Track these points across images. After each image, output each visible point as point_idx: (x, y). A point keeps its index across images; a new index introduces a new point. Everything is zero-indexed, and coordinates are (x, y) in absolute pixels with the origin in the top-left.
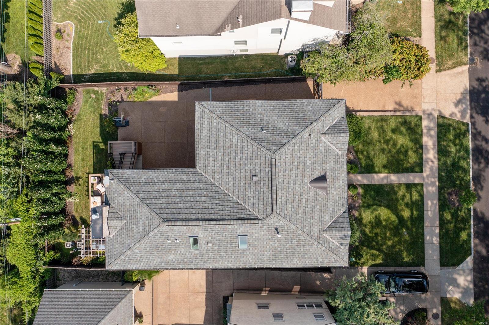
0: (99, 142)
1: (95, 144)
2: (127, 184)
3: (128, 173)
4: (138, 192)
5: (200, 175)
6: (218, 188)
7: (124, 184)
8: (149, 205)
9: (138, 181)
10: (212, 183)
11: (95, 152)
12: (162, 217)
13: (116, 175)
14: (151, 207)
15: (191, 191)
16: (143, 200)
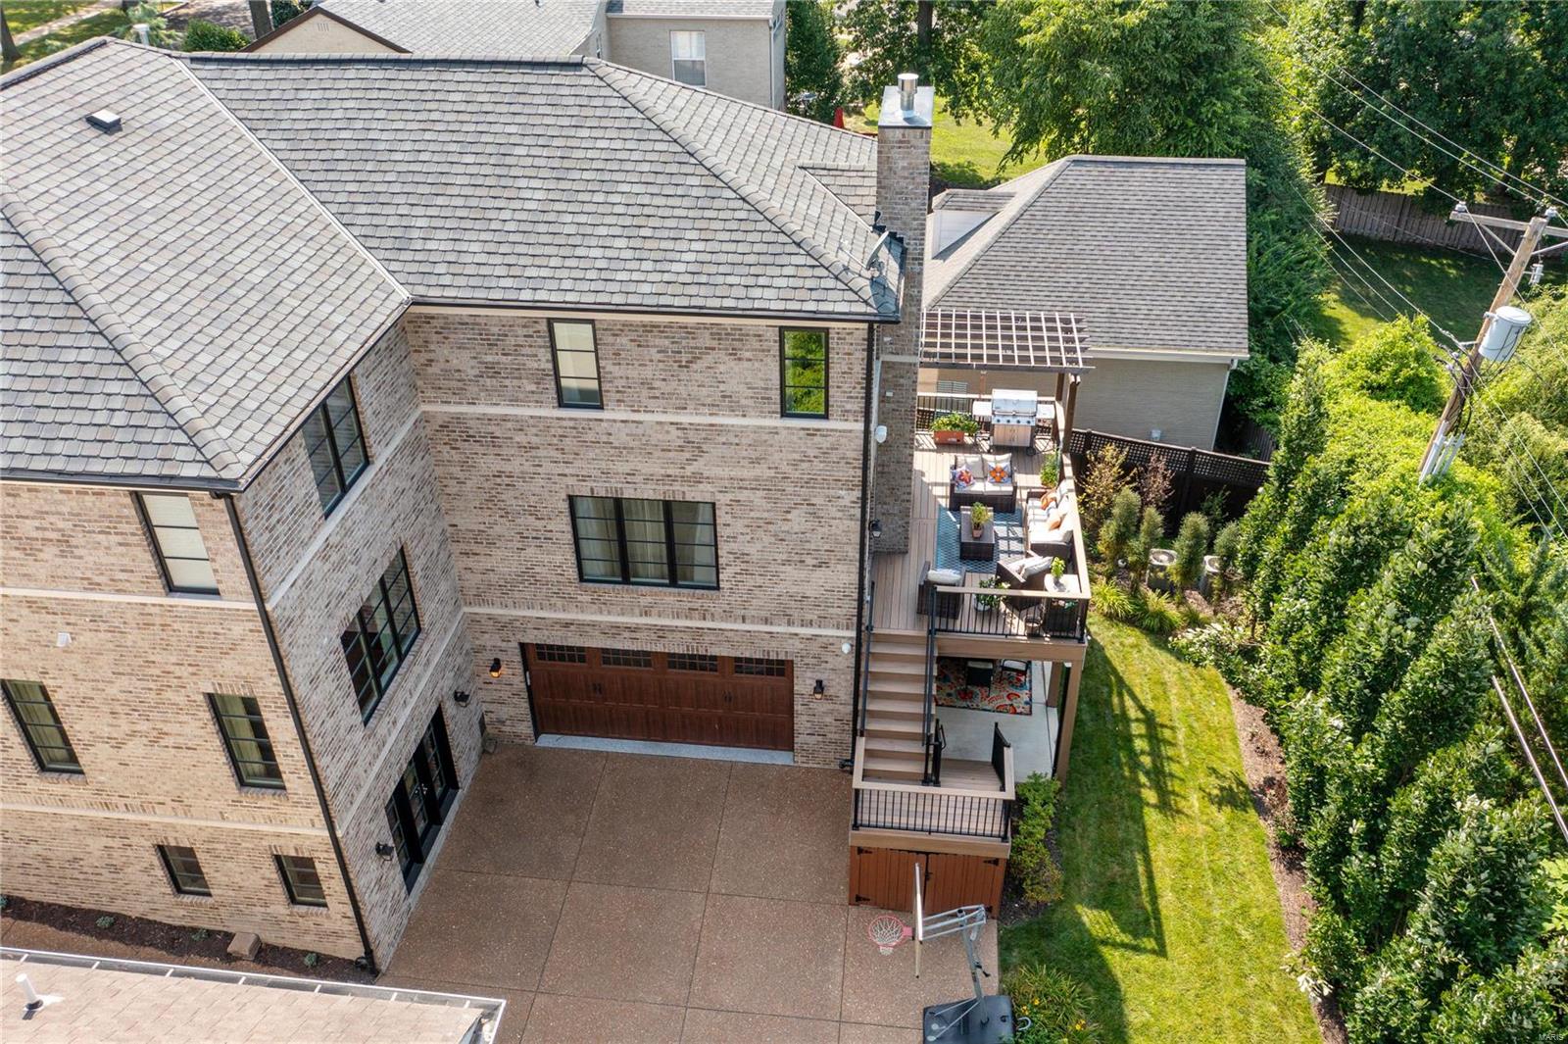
0: (1124, 946)
1: (1150, 943)
2: (767, 237)
3: (769, 293)
4: (712, 192)
5: (394, 266)
6: (324, 197)
7: (782, 238)
8: (659, 135)
9: (710, 246)
10: (346, 219)
11: (1145, 899)
12: (597, 82)
13: (830, 283)
14: (648, 125)
15: (455, 191)
16: (686, 158)
